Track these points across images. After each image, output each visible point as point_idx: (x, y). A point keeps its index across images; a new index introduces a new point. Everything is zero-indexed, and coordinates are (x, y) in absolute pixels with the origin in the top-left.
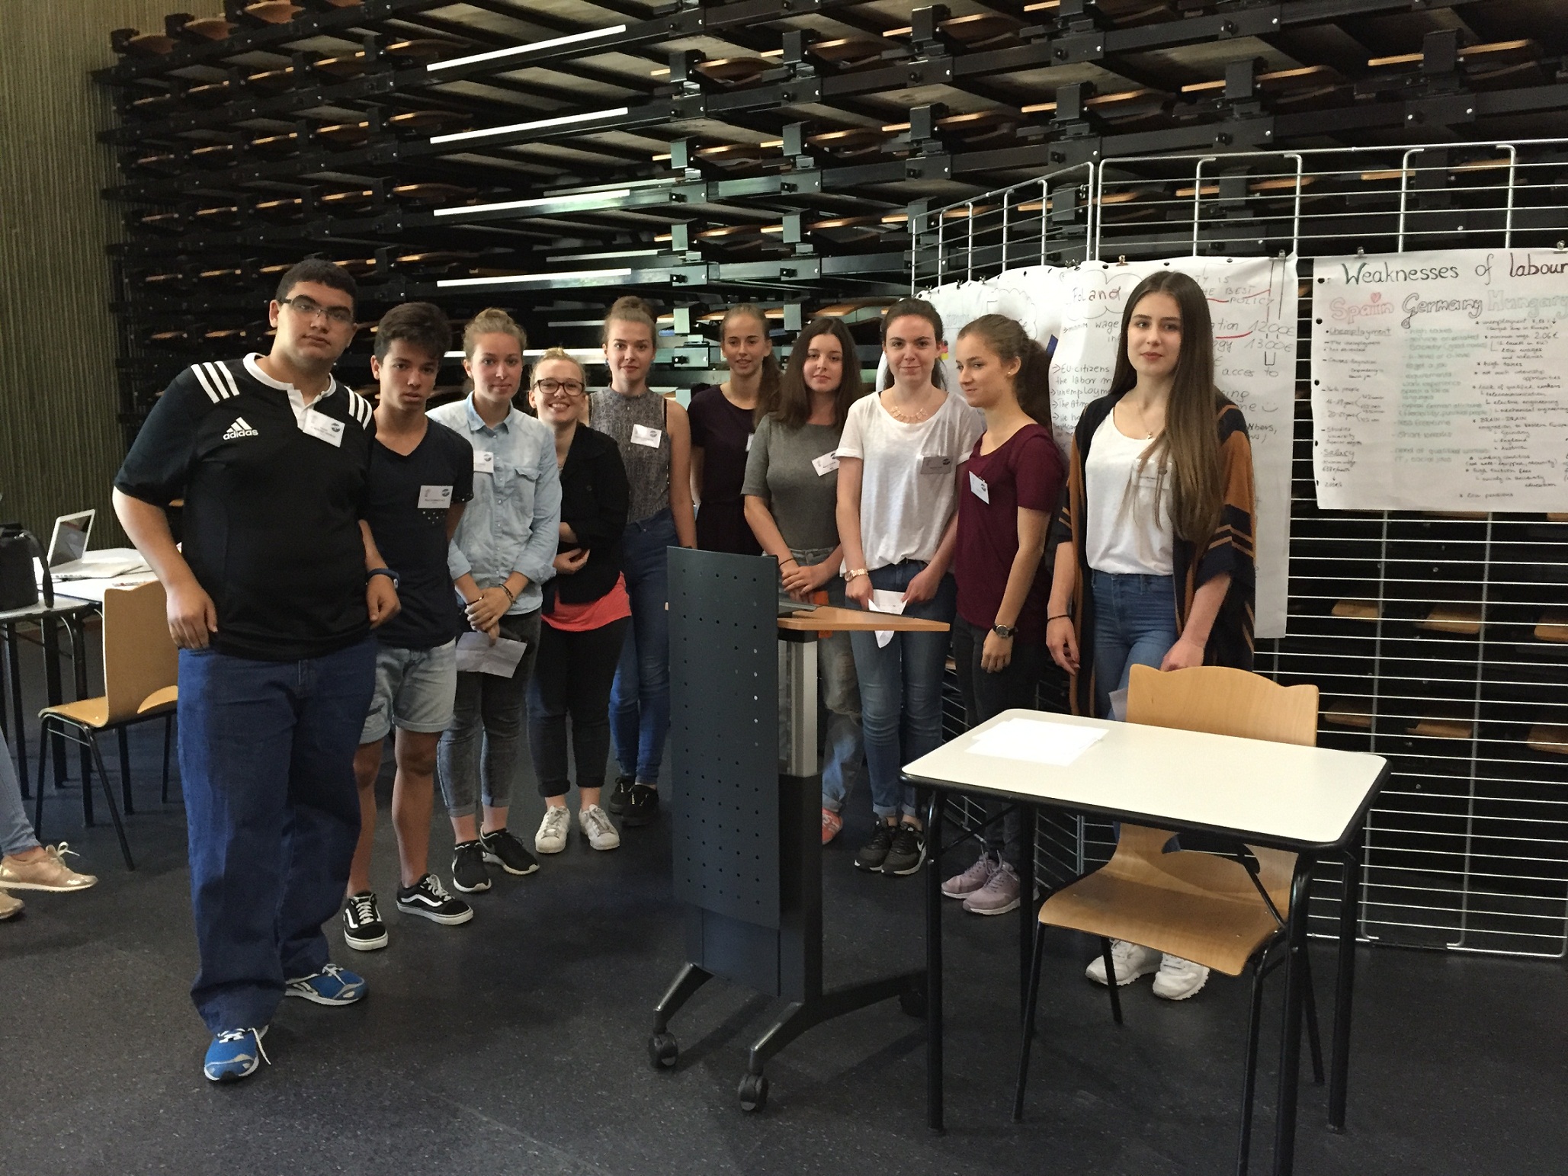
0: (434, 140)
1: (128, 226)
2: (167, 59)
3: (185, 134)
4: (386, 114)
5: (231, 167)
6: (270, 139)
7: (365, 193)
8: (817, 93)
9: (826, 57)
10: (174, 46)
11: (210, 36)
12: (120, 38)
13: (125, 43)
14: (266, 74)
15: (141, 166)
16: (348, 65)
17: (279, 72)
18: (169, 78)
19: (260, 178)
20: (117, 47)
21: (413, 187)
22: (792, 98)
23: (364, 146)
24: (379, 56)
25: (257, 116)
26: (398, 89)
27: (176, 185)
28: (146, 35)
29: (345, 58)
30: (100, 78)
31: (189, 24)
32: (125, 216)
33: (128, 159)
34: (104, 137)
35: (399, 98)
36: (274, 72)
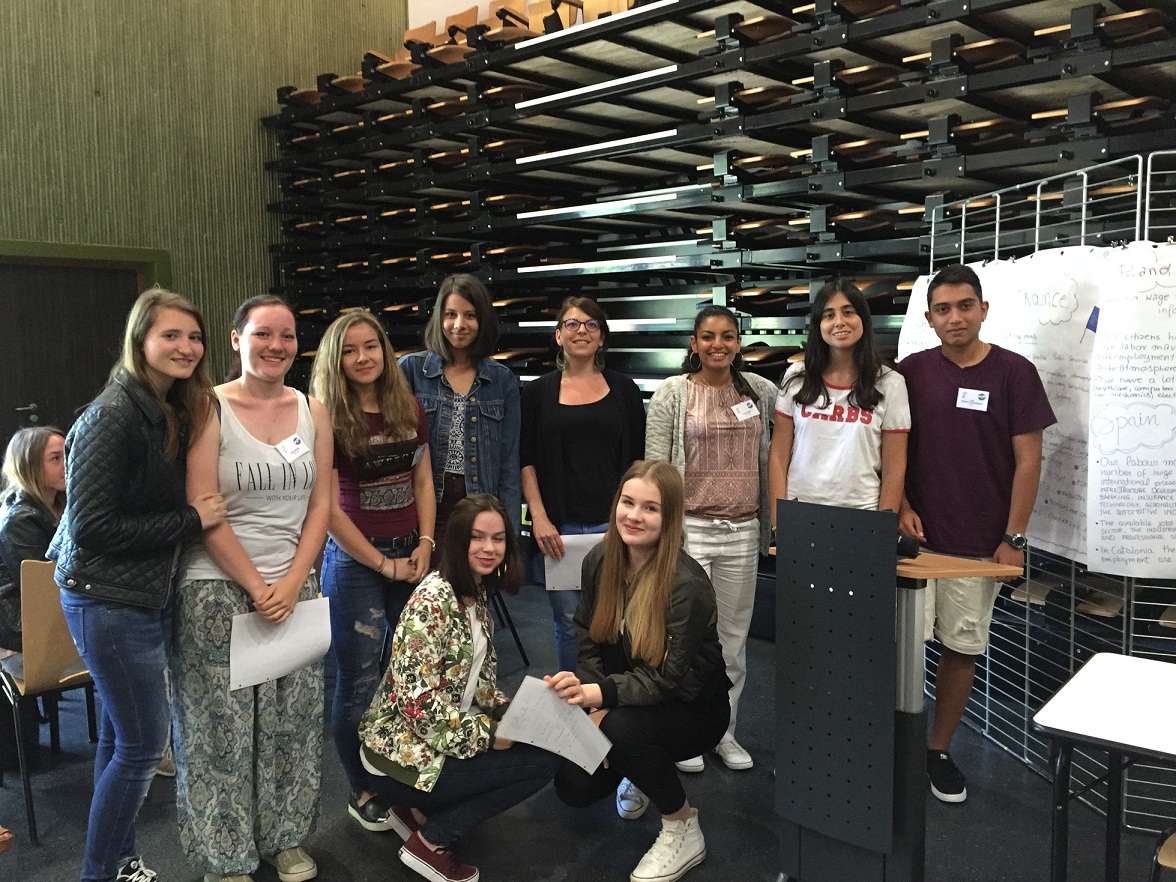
0: (519, 161)
1: (286, 232)
2: (318, 107)
3: (328, 163)
4: (482, 143)
5: (362, 186)
6: (393, 165)
7: (464, 203)
8: (842, 110)
9: (848, 82)
10: (322, 98)
11: (349, 89)
12: (284, 93)
13: (287, 97)
14: (391, 116)
15: (295, 187)
16: (454, 107)
17: (400, 115)
18: (319, 122)
19: (385, 194)
20: (281, 100)
21: (501, 197)
22: (820, 116)
23: (463, 168)
24: (478, 99)
25: (384, 147)
26: (491, 124)
27: (322, 200)
28: (303, 90)
29: (451, 102)
30: (268, 123)
31: (334, 81)
32: (284, 225)
33: (286, 183)
34: (270, 166)
35: (490, 131)
36: (397, 115)
